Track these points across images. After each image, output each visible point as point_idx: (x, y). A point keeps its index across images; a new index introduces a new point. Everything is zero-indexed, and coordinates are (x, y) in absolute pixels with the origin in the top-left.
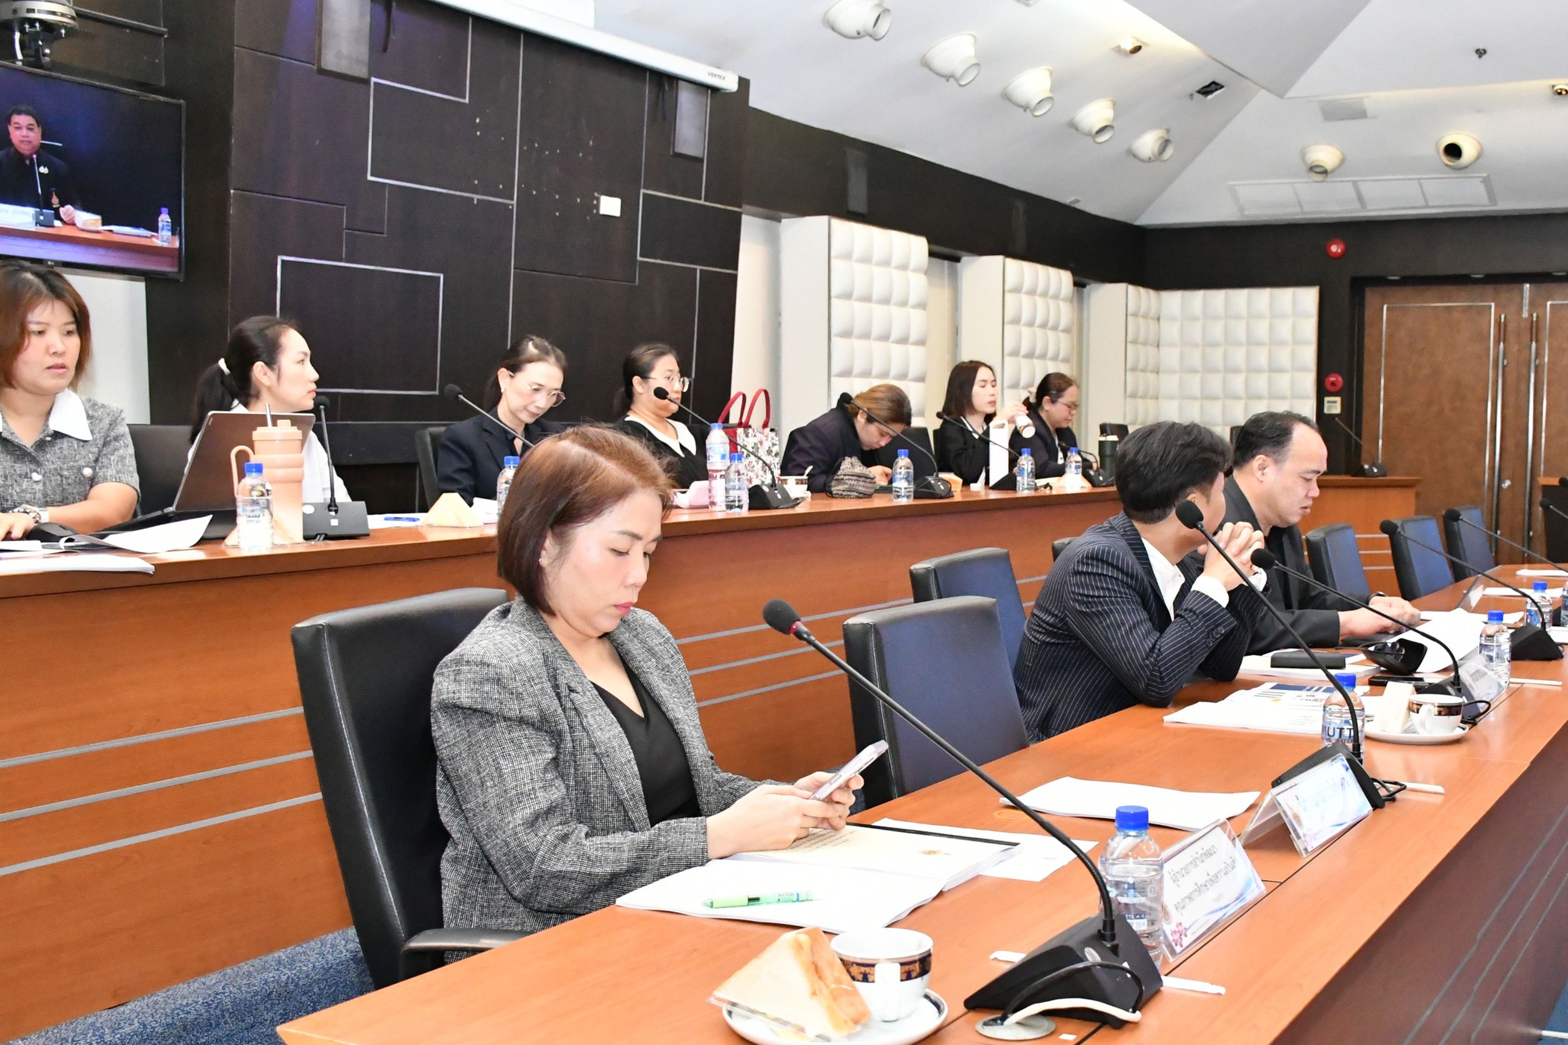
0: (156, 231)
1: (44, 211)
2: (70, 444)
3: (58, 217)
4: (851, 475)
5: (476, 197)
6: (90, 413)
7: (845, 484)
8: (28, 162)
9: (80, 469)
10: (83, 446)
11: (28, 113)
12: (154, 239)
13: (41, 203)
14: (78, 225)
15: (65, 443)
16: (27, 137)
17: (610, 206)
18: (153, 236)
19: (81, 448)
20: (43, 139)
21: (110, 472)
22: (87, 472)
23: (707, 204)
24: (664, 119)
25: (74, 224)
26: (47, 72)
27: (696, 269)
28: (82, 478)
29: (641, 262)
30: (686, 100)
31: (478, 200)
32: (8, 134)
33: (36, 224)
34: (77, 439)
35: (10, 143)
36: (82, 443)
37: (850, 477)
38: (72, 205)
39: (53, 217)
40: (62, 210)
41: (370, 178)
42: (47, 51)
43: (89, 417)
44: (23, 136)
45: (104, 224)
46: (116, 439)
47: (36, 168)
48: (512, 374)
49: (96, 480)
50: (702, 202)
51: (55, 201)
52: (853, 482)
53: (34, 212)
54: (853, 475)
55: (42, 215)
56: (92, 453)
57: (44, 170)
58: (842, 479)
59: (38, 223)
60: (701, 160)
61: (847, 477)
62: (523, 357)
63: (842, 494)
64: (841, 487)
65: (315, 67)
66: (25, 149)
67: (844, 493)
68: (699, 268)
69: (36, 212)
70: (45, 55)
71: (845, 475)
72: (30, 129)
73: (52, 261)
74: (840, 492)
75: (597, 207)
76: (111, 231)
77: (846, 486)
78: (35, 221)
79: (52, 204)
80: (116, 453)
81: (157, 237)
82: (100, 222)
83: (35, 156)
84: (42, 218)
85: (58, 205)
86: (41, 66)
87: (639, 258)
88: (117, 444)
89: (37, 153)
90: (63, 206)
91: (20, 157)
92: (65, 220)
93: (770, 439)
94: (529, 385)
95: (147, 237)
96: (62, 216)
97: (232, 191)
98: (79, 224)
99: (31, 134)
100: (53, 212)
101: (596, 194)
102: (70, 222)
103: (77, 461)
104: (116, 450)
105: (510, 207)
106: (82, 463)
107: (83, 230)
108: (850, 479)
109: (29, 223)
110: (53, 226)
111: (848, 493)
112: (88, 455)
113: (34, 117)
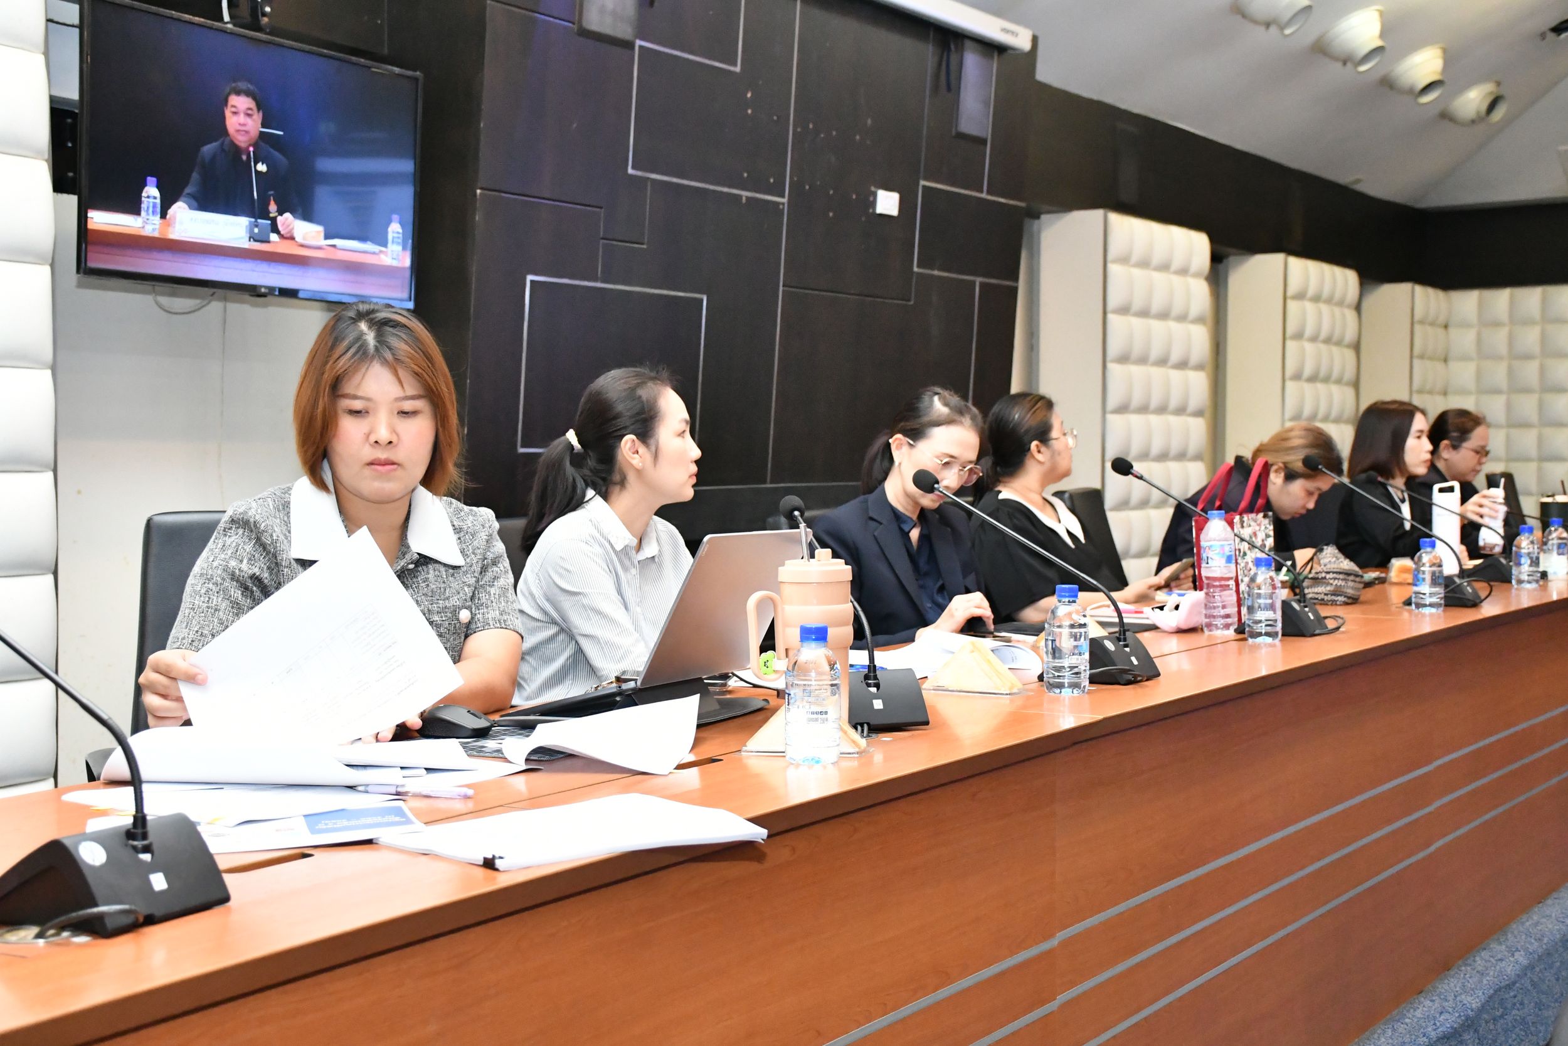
0: (385, 245)
1: (259, 221)
2: (437, 573)
3: (275, 229)
4: (1336, 573)
5: (745, 194)
6: (455, 523)
7: (1328, 584)
8: (244, 157)
9: (455, 612)
10: (453, 575)
11: (248, 93)
12: (382, 256)
13: (258, 211)
14: (297, 239)
15: (431, 572)
16: (244, 125)
17: (887, 203)
18: (381, 252)
19: (451, 579)
20: (263, 126)
21: (493, 614)
22: (465, 615)
23: (990, 197)
24: (949, 89)
25: (292, 238)
26: (269, 37)
27: (974, 283)
28: (458, 625)
29: (918, 274)
30: (972, 62)
31: (747, 198)
32: (224, 118)
33: (250, 238)
34: (445, 565)
35: (224, 132)
36: (451, 571)
37: (1335, 575)
38: (291, 213)
39: (269, 228)
40: (279, 219)
41: (630, 171)
42: (268, 9)
43: (457, 530)
44: (240, 124)
45: (327, 237)
46: (495, 563)
47: (252, 164)
48: (911, 442)
49: (473, 626)
50: (984, 195)
51: (273, 208)
52: (1340, 583)
53: (247, 223)
54: (1340, 573)
55: (257, 226)
56: (469, 586)
57: (262, 167)
58: (1325, 578)
59: (253, 238)
60: (983, 141)
61: (1331, 576)
62: (925, 419)
63: (1323, 600)
64: (1321, 589)
65: (575, 27)
66: (241, 140)
67: (1326, 598)
68: (979, 280)
69: (250, 222)
70: (264, 14)
71: (1328, 573)
72: (249, 115)
73: (266, 287)
74: (1320, 596)
75: (873, 204)
76: (334, 246)
77: (1329, 588)
78: (248, 235)
79: (269, 212)
80: (496, 583)
81: (385, 253)
82: (322, 235)
83: (251, 149)
84: (256, 230)
85: (277, 214)
86: (258, 28)
87: (916, 269)
88: (495, 569)
89: (255, 145)
90: (281, 214)
91: (236, 150)
92: (282, 233)
93: (1263, 528)
94: (937, 457)
95: (374, 253)
96: (280, 228)
97: (478, 191)
98: (299, 238)
99: (249, 121)
100: (269, 222)
101: (873, 189)
102: (288, 235)
103: (448, 598)
104: (495, 578)
105: (781, 207)
106: (455, 601)
107: (302, 246)
108: (1335, 579)
109: (242, 238)
110: (269, 242)
111: (1334, 598)
112: (462, 589)
113: (255, 99)
